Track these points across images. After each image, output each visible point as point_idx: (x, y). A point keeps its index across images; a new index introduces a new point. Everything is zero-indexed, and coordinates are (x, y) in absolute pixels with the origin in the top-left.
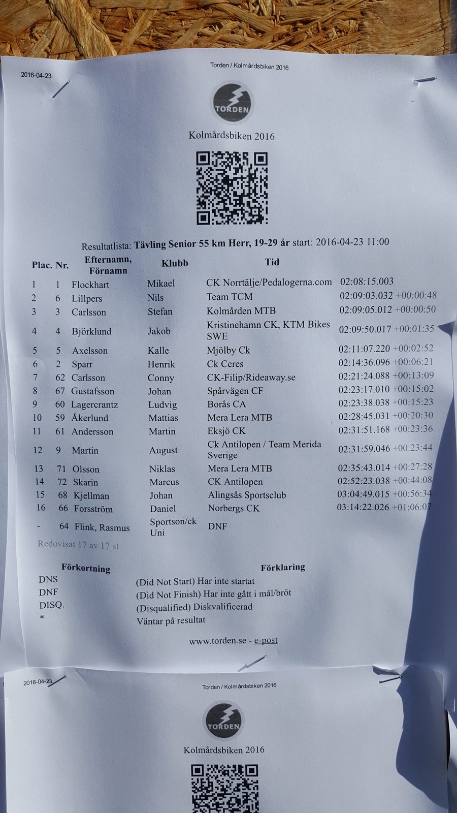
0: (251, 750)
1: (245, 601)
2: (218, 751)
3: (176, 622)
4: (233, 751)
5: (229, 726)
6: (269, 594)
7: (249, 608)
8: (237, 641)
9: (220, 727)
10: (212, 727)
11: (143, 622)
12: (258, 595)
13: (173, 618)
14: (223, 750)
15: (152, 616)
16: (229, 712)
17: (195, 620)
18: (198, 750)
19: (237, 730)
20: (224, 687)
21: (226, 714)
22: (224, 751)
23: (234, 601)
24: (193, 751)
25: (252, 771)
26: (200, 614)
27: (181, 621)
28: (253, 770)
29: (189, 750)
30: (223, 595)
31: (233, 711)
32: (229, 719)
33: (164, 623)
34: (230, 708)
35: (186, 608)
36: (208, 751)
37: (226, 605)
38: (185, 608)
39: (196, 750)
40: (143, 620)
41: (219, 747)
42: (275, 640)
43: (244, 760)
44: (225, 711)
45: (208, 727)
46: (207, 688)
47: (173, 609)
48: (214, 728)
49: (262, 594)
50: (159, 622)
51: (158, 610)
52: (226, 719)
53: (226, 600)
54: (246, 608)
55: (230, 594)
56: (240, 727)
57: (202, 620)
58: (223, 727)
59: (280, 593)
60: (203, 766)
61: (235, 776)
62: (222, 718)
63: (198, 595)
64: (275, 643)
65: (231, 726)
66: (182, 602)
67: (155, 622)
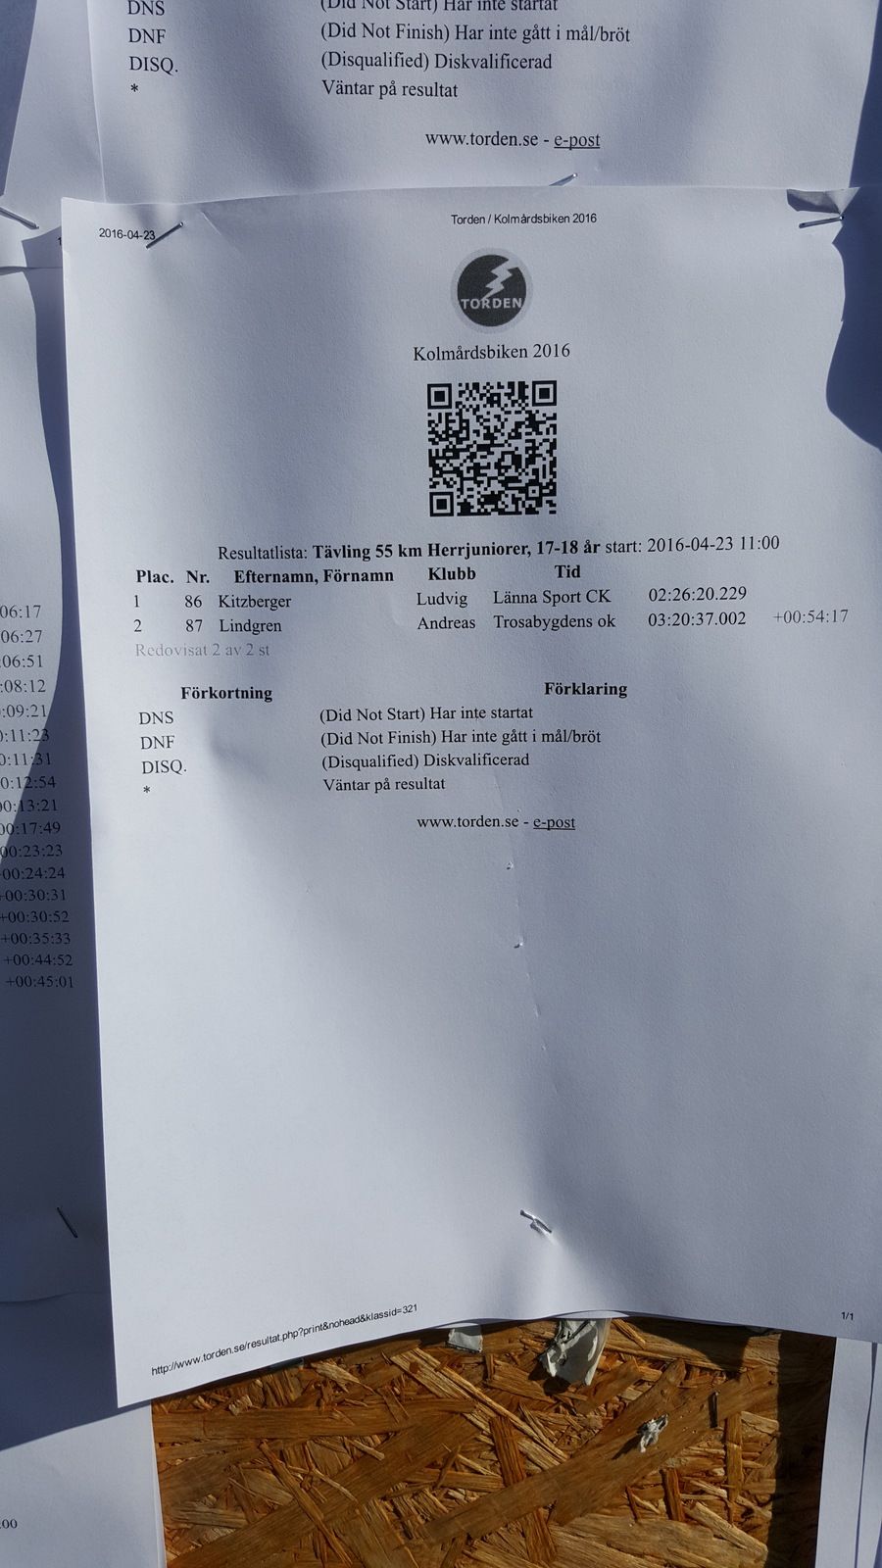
0: (544, 350)
1: (537, 49)
2: (480, 354)
3: (399, 91)
4: (509, 353)
5: (503, 302)
6: (584, 35)
7: (545, 64)
8: (520, 140)
9: (484, 304)
10: (468, 304)
11: (334, 89)
12: (564, 35)
13: (393, 82)
14: (489, 352)
15: (351, 75)
16: (502, 273)
17: (437, 90)
18: (441, 355)
19: (518, 310)
20: (493, 218)
21: (496, 277)
22: (491, 352)
23: (516, 49)
24: (431, 355)
25: (544, 393)
26: (447, 77)
27: (410, 90)
28: (547, 391)
29: (424, 354)
30: (495, 34)
31: (510, 270)
32: (502, 287)
33: (376, 91)
34: (504, 265)
35: (420, 61)
36: (461, 355)
37: (499, 57)
38: (418, 64)
39: (438, 355)
40: (336, 84)
41: (482, 346)
42: (595, 140)
43: (529, 371)
44: (494, 271)
45: (462, 304)
46: (460, 221)
47: (394, 63)
48: (472, 307)
49: (572, 34)
50: (366, 90)
51: (363, 62)
52: (496, 286)
53: (499, 47)
54: (540, 65)
55: (508, 32)
56: (523, 303)
57: (452, 92)
58: (491, 304)
59: (605, 35)
60: (449, 386)
61: (513, 405)
62: (488, 286)
63: (445, 36)
64: (595, 145)
65: (505, 303)
66: (412, 48)
67: (359, 89)
